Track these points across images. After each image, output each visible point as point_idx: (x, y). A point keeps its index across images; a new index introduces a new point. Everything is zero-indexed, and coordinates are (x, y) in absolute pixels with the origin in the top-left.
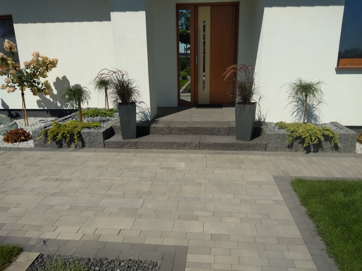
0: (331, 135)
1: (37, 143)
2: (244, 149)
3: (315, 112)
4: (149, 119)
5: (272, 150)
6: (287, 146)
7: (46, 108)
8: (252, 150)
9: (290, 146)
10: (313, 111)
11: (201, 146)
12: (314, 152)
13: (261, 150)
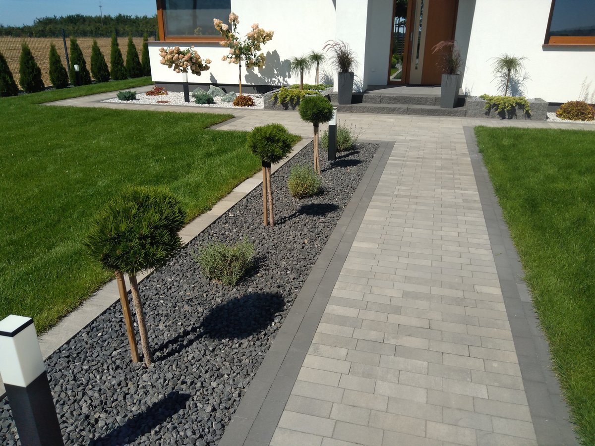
0: (523, 103)
1: (266, 105)
2: (446, 115)
3: (520, 88)
4: (361, 91)
5: (470, 116)
6: (485, 113)
7: (253, 84)
8: (454, 116)
9: (487, 114)
10: (518, 87)
11: (408, 112)
12: (509, 119)
13: (462, 116)
